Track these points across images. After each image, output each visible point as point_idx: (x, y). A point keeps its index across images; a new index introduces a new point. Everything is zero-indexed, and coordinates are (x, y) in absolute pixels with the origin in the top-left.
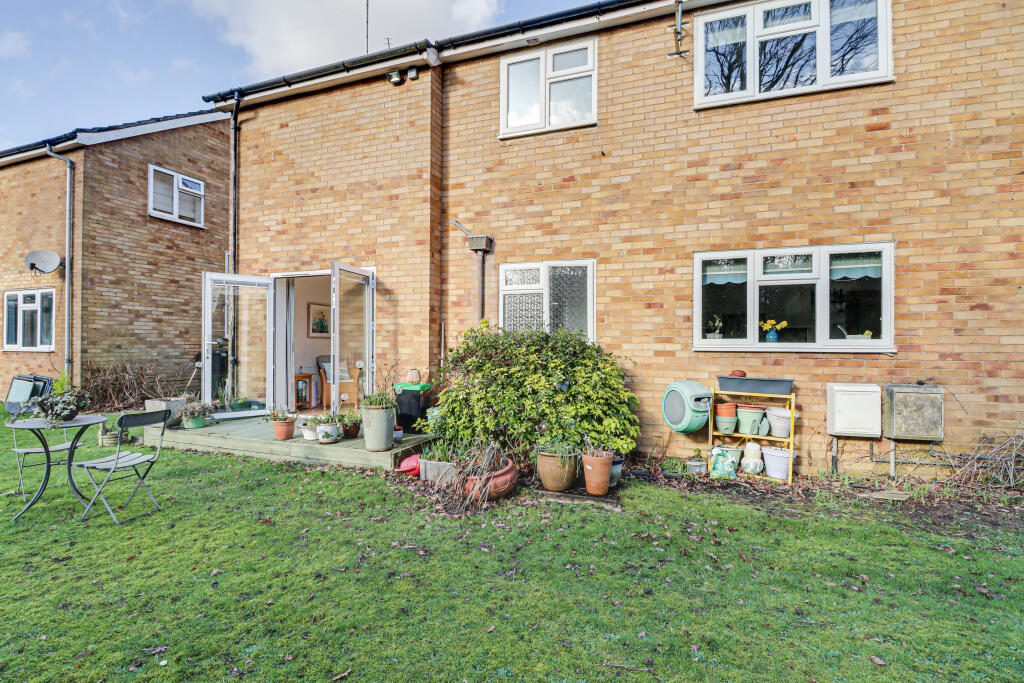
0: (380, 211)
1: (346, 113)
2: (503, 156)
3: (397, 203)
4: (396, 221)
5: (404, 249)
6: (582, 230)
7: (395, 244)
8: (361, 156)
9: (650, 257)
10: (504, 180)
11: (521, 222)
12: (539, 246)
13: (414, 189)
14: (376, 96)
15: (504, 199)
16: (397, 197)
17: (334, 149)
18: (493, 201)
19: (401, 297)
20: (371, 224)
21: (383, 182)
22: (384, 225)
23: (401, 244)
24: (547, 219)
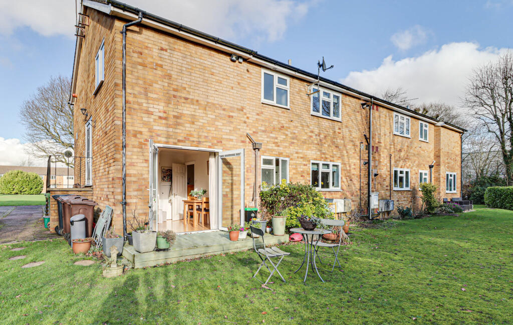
0: (225, 122)
1: (206, 62)
2: (263, 110)
3: (232, 120)
4: (232, 129)
5: (236, 143)
6: (286, 147)
7: (231, 140)
8: (214, 89)
9: (302, 160)
10: (263, 121)
11: (268, 140)
12: (274, 150)
13: (239, 115)
14: (222, 61)
15: (263, 129)
16: (232, 117)
17: (199, 79)
18: (259, 128)
19: (234, 167)
20: (220, 127)
21: (225, 107)
22: (226, 129)
23: (234, 141)
24: (276, 141)
